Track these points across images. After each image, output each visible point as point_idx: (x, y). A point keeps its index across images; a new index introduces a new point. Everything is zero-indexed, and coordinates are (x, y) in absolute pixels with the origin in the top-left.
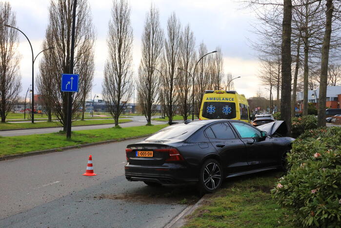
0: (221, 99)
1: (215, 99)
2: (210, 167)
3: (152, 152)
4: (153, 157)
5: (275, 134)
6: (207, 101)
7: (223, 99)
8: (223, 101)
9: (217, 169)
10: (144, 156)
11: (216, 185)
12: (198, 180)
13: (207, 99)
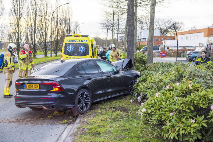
0: (78, 41)
1: (73, 41)
2: (82, 95)
3: (38, 85)
4: (39, 89)
5: (125, 68)
6: (68, 42)
7: (80, 41)
8: (80, 42)
9: (87, 96)
10: (32, 88)
11: (86, 108)
12: (74, 105)
13: (68, 41)
